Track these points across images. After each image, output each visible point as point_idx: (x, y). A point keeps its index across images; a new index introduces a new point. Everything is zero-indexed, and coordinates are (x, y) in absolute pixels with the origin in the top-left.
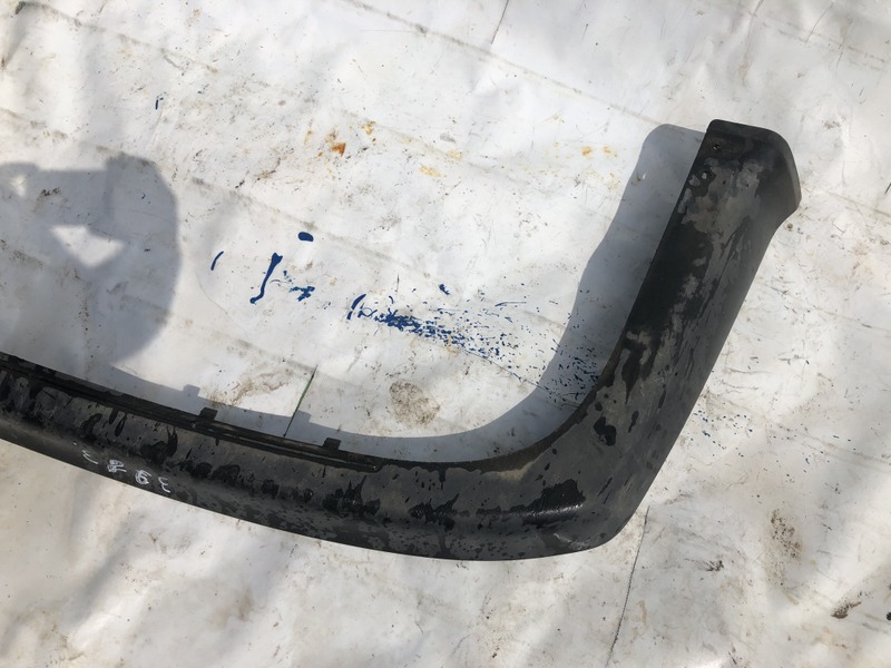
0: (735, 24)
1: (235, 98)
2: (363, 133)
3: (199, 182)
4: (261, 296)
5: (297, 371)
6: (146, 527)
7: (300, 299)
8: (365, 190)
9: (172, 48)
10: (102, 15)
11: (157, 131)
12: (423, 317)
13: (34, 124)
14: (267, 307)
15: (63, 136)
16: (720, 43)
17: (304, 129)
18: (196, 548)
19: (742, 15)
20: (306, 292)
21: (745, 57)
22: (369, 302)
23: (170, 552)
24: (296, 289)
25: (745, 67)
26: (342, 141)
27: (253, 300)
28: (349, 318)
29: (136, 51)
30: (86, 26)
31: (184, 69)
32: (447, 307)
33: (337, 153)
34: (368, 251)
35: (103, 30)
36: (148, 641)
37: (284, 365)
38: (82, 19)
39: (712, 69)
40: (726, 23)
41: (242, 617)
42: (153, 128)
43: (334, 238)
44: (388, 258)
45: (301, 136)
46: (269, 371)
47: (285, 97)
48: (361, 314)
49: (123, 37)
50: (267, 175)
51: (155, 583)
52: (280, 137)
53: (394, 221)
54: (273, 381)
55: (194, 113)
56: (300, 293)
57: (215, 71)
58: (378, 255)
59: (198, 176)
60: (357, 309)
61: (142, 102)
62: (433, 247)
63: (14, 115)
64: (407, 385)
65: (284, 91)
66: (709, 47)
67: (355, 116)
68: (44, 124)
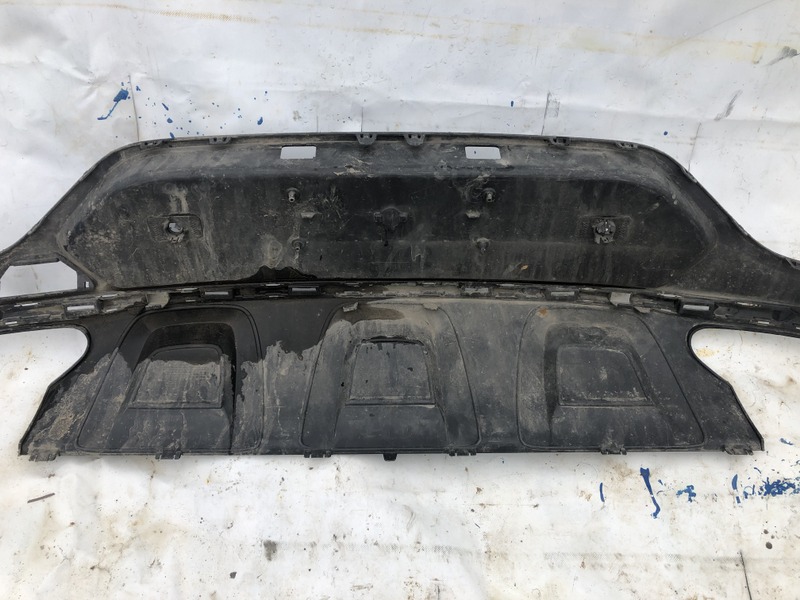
4: (658, 509)
5: (729, 565)
7: (690, 500)
12: (791, 476)
14: (670, 516)
20: (690, 492)
22: (743, 481)
24: (680, 493)
27: (655, 515)
28: (739, 502)
37: (716, 564)
48: (746, 495)
56: (685, 496)
60: (740, 491)
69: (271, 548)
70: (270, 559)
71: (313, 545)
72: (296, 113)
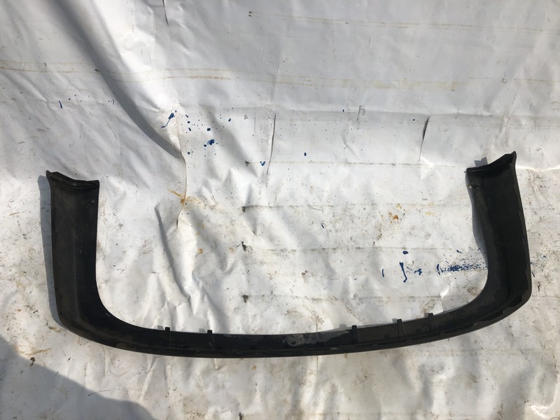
0: (500, 131)
1: (347, 213)
2: (399, 209)
3: (359, 248)
4: (406, 279)
5: (435, 299)
6: (427, 369)
7: (420, 275)
8: (413, 228)
9: (311, 204)
10: (277, 201)
11: (330, 236)
12: (461, 264)
13: (282, 251)
14: (411, 281)
15: (295, 251)
16: (497, 137)
17: (379, 216)
18: (446, 368)
19: (502, 127)
20: (420, 272)
21: (506, 138)
22: (442, 266)
23: (440, 372)
24: (416, 272)
25: (507, 141)
26: (395, 215)
27: (405, 281)
28: (439, 274)
29: (300, 209)
30: (274, 207)
31: (322, 209)
32: (464, 257)
33: (396, 220)
34: (427, 249)
35: (282, 207)
36: (453, 402)
37: (429, 299)
38: (271, 205)
39: (496, 145)
40: (497, 130)
41: (475, 382)
42: (328, 235)
43: (414, 249)
44: (436, 249)
45: (380, 218)
46: (426, 303)
47: (364, 206)
48: (442, 271)
49: (291, 206)
50: (380, 237)
51: (442, 384)
52: (374, 222)
53: (429, 235)
54: (431, 305)
55: (337, 224)
56: (418, 272)
57: (332, 206)
58: (431, 249)
59: (357, 246)
60: (440, 270)
61: (316, 228)
62: (446, 239)
63: (272, 250)
64: (472, 288)
65: (362, 205)
66: (493, 139)
67: (392, 204)
68: (286, 249)
69: (245, 298)
70: (245, 302)
71: (263, 296)
72: (246, 116)
